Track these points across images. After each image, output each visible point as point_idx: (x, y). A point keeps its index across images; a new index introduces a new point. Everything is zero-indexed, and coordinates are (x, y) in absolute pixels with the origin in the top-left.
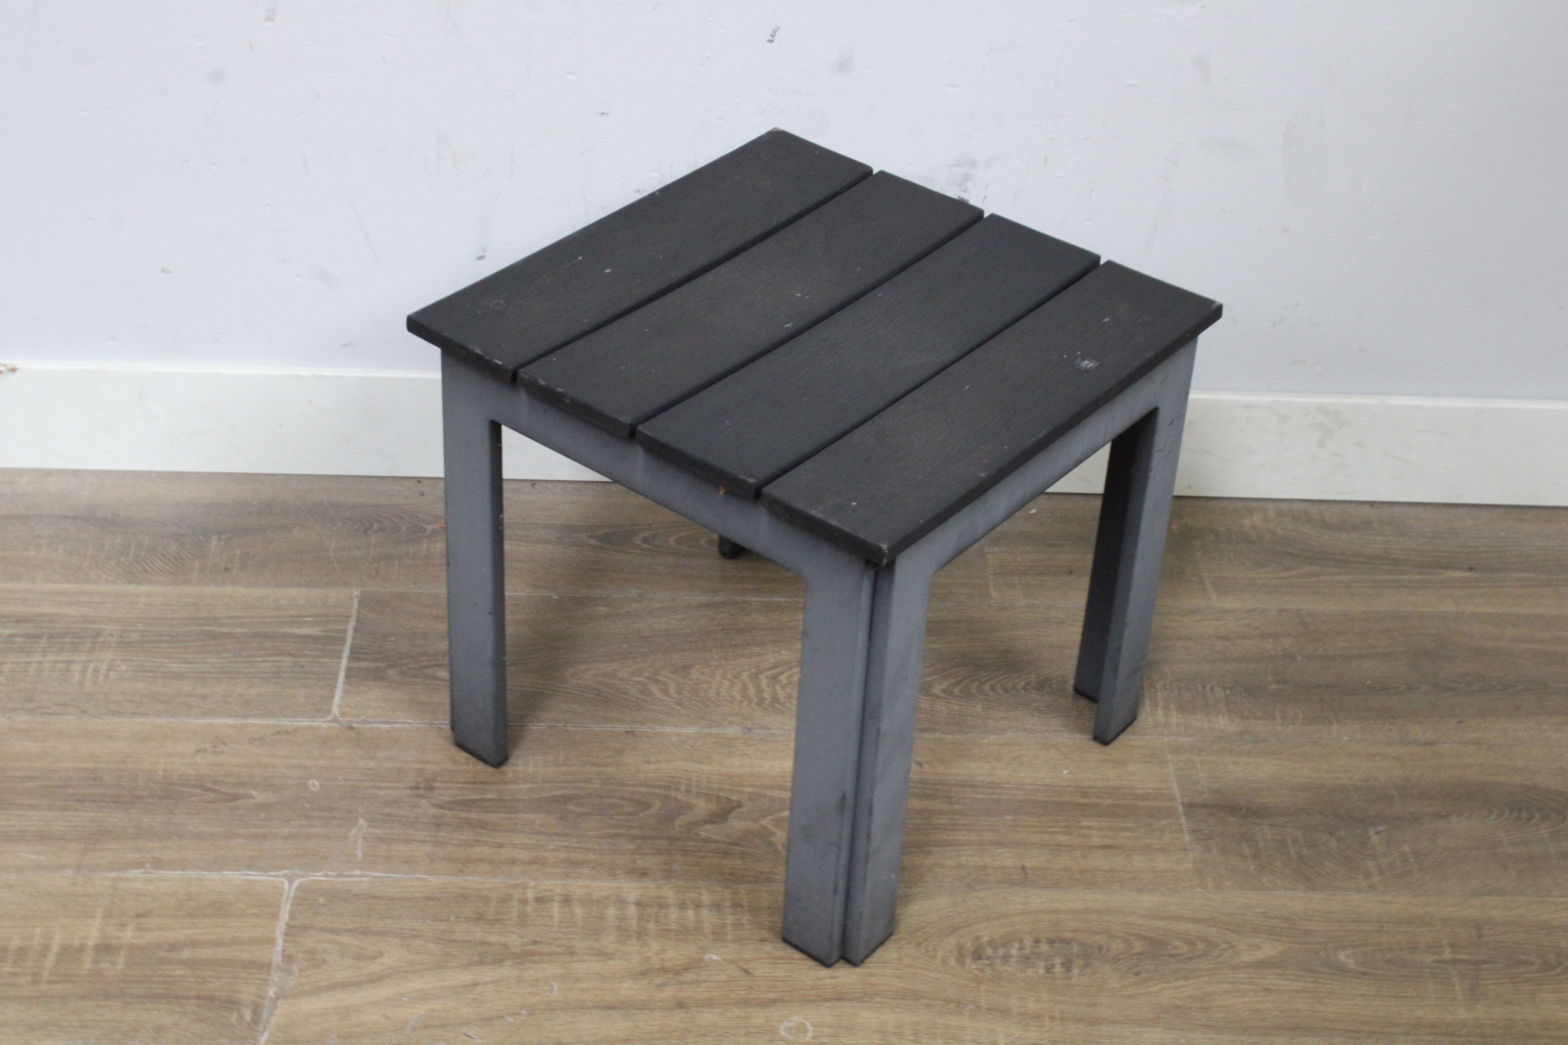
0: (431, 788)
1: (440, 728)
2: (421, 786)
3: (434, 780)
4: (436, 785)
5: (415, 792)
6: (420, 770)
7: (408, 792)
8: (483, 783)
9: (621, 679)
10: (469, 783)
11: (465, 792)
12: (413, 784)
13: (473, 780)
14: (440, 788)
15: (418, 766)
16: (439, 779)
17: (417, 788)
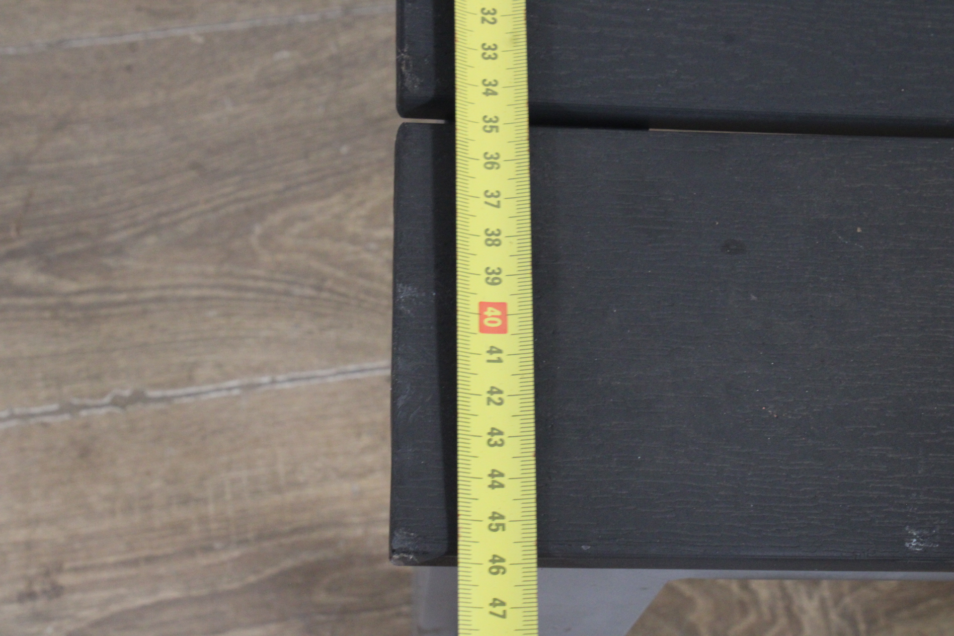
0: (57, 591)
1: (45, 425)
2: (37, 588)
3: (59, 569)
4: (65, 580)
5: (29, 605)
6: (29, 545)
7: (15, 609)
8: (150, 560)
9: (354, 240)
10: (125, 564)
11: (122, 591)
12: (21, 587)
13: (130, 556)
14: (73, 589)
15: (21, 535)
16: (67, 565)
17: (30, 595)
